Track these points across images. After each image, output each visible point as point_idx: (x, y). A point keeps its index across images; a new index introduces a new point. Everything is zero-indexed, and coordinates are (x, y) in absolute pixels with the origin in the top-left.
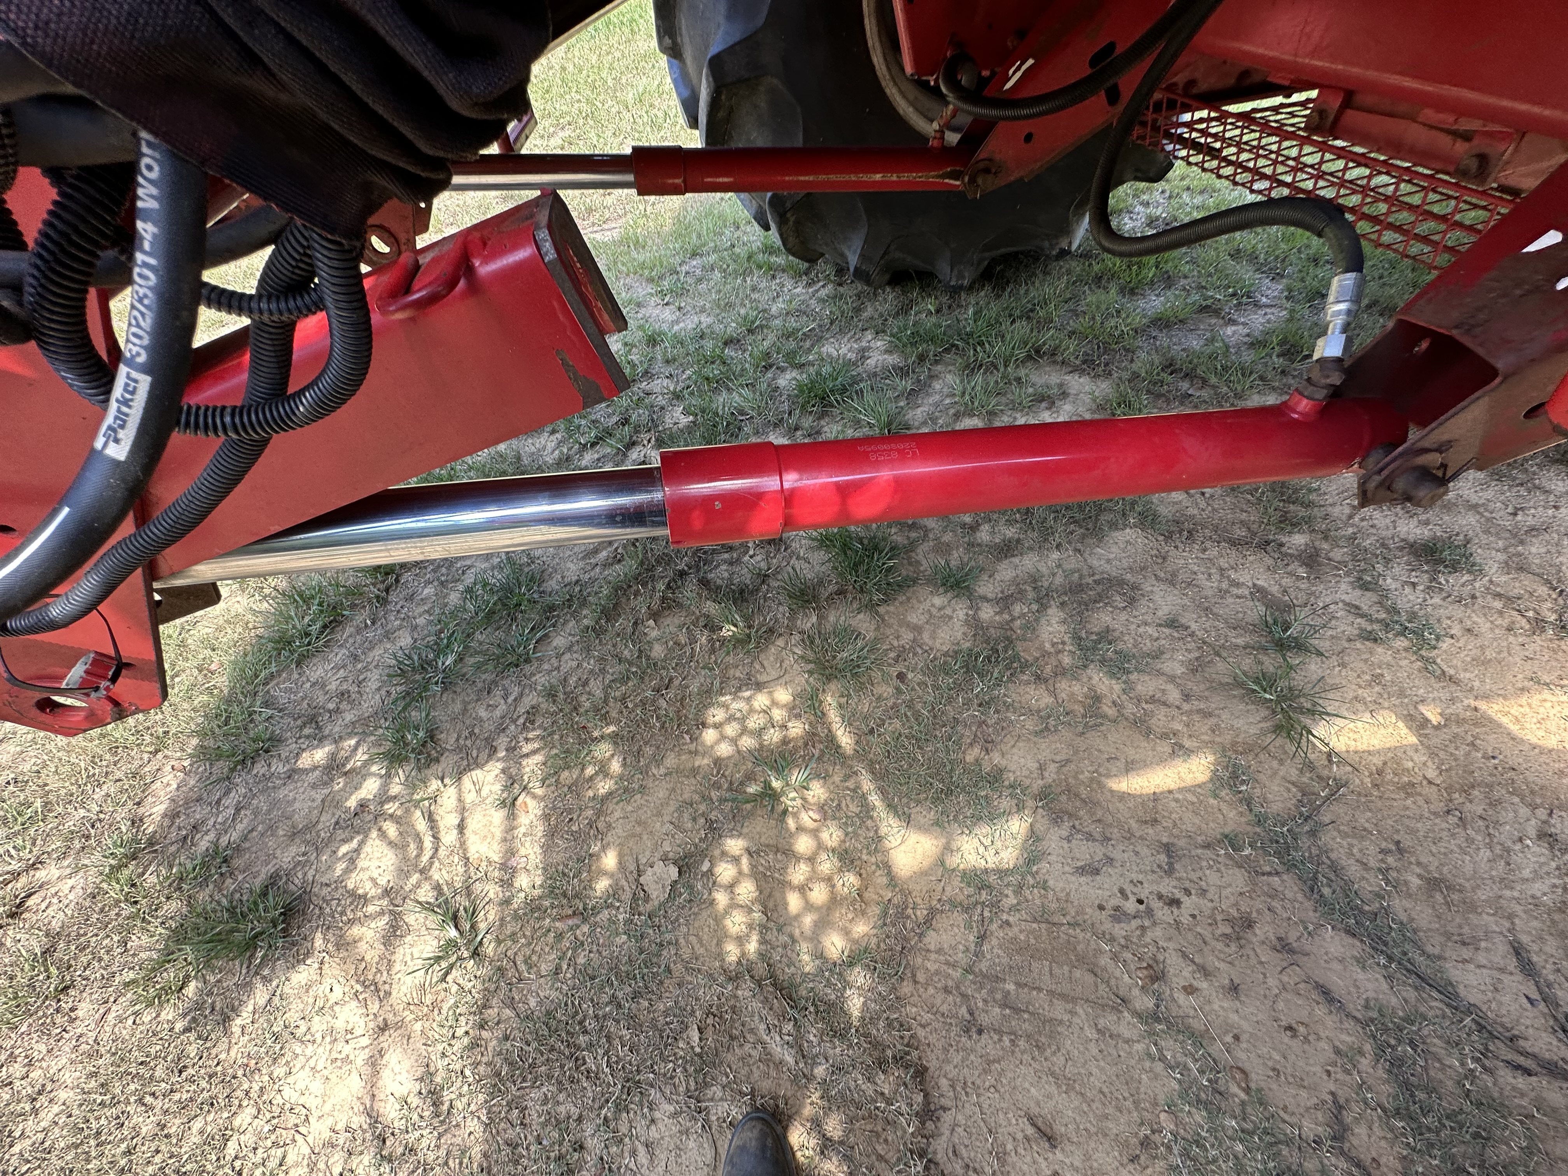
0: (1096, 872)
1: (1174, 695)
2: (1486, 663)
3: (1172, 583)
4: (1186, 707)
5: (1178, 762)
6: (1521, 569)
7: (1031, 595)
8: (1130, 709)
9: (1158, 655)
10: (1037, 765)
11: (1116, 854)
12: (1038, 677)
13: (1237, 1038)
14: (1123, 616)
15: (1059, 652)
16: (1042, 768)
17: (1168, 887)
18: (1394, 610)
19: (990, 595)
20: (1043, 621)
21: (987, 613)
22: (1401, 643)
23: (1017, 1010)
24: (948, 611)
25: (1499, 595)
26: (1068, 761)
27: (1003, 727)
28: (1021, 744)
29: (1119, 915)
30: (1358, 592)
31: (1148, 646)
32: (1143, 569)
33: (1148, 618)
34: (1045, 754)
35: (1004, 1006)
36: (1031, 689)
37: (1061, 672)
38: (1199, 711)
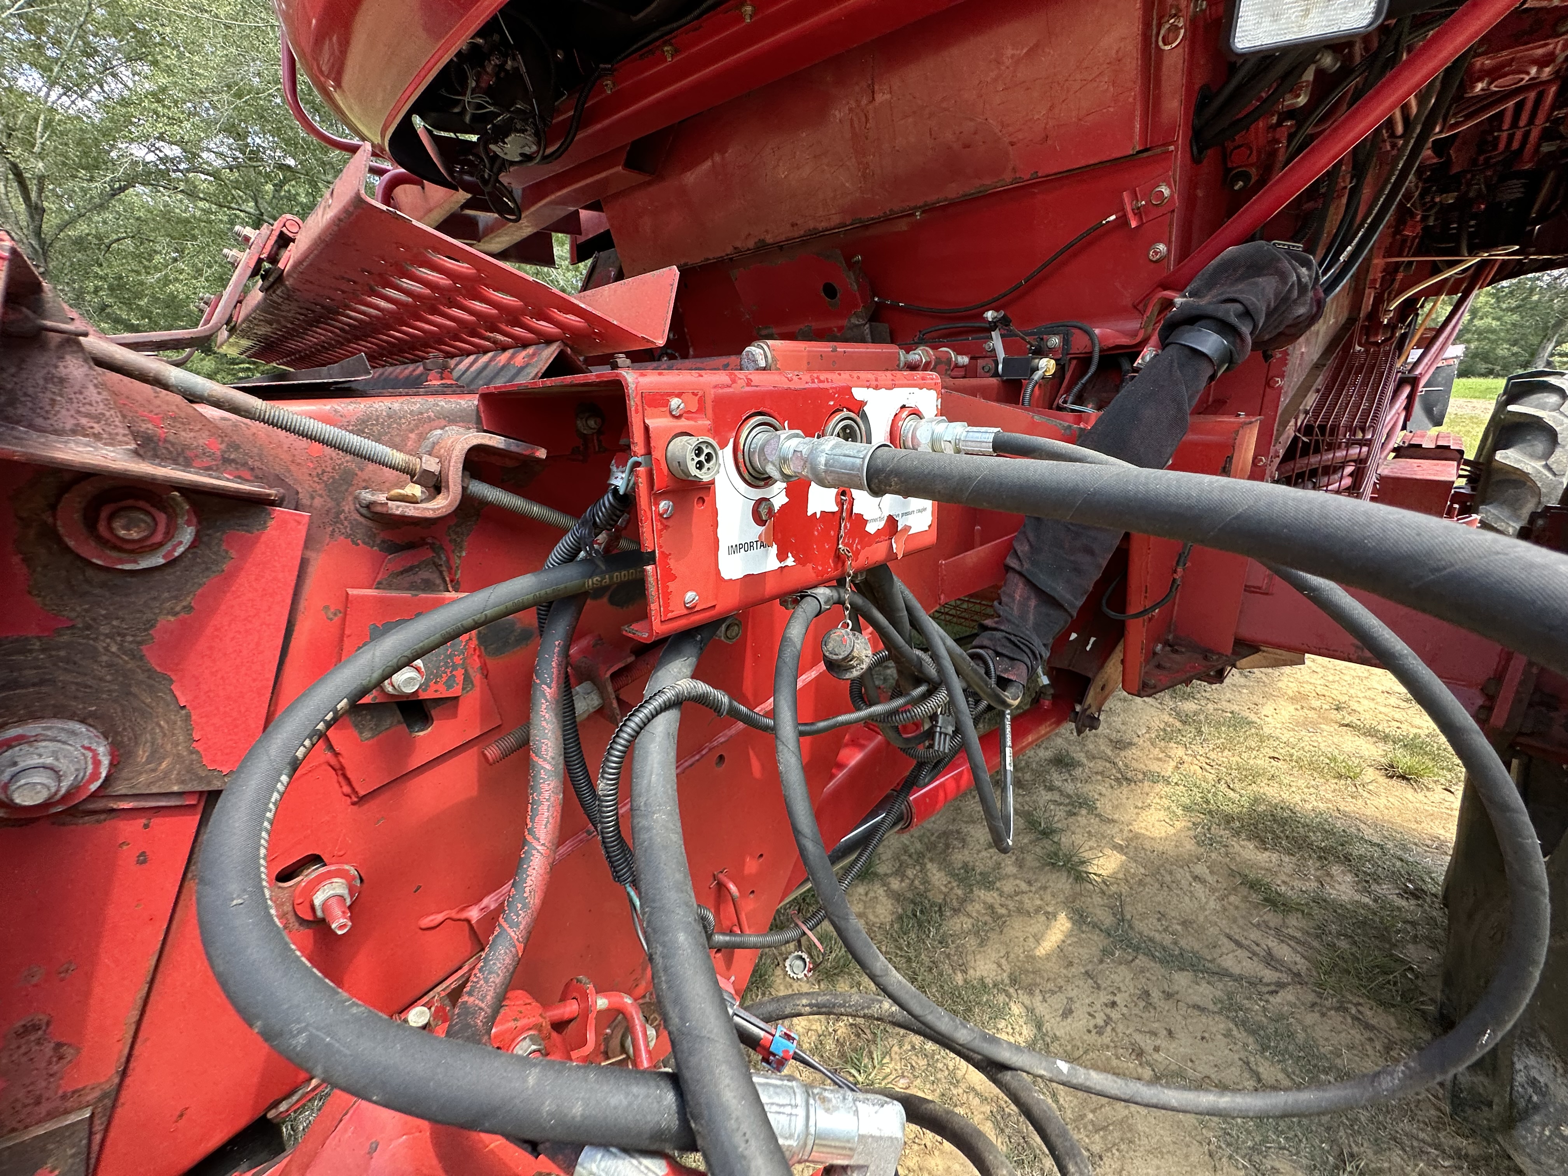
0: (1071, 1011)
1: (1024, 886)
2: (1117, 807)
3: (974, 822)
4: (1033, 889)
5: (1053, 923)
6: (1094, 758)
7: (910, 861)
8: (1011, 905)
9: (998, 865)
10: (995, 965)
11: (1072, 994)
12: (955, 910)
13: (1192, 1061)
14: (966, 852)
15: (952, 889)
16: (999, 965)
17: (1104, 998)
18: (1069, 796)
19: (889, 872)
20: (929, 874)
21: (895, 884)
22: (1084, 812)
23: (1104, 1128)
24: (871, 894)
25: (1097, 773)
26: (1008, 953)
27: (961, 951)
28: (978, 957)
29: (1100, 1030)
30: (1050, 793)
31: (990, 863)
32: (954, 820)
33: (978, 847)
34: (994, 956)
35: (1097, 1131)
36: (956, 919)
37: (963, 901)
38: (1040, 888)
